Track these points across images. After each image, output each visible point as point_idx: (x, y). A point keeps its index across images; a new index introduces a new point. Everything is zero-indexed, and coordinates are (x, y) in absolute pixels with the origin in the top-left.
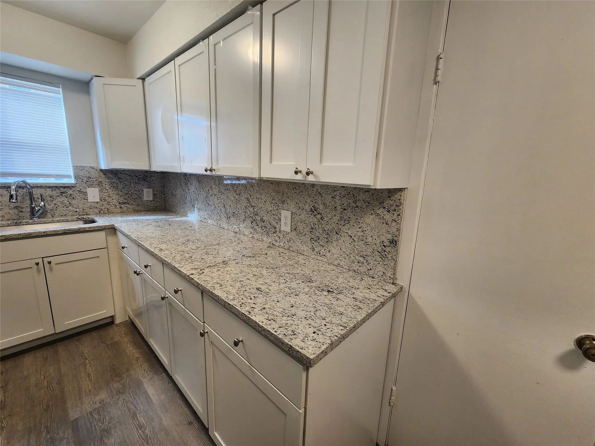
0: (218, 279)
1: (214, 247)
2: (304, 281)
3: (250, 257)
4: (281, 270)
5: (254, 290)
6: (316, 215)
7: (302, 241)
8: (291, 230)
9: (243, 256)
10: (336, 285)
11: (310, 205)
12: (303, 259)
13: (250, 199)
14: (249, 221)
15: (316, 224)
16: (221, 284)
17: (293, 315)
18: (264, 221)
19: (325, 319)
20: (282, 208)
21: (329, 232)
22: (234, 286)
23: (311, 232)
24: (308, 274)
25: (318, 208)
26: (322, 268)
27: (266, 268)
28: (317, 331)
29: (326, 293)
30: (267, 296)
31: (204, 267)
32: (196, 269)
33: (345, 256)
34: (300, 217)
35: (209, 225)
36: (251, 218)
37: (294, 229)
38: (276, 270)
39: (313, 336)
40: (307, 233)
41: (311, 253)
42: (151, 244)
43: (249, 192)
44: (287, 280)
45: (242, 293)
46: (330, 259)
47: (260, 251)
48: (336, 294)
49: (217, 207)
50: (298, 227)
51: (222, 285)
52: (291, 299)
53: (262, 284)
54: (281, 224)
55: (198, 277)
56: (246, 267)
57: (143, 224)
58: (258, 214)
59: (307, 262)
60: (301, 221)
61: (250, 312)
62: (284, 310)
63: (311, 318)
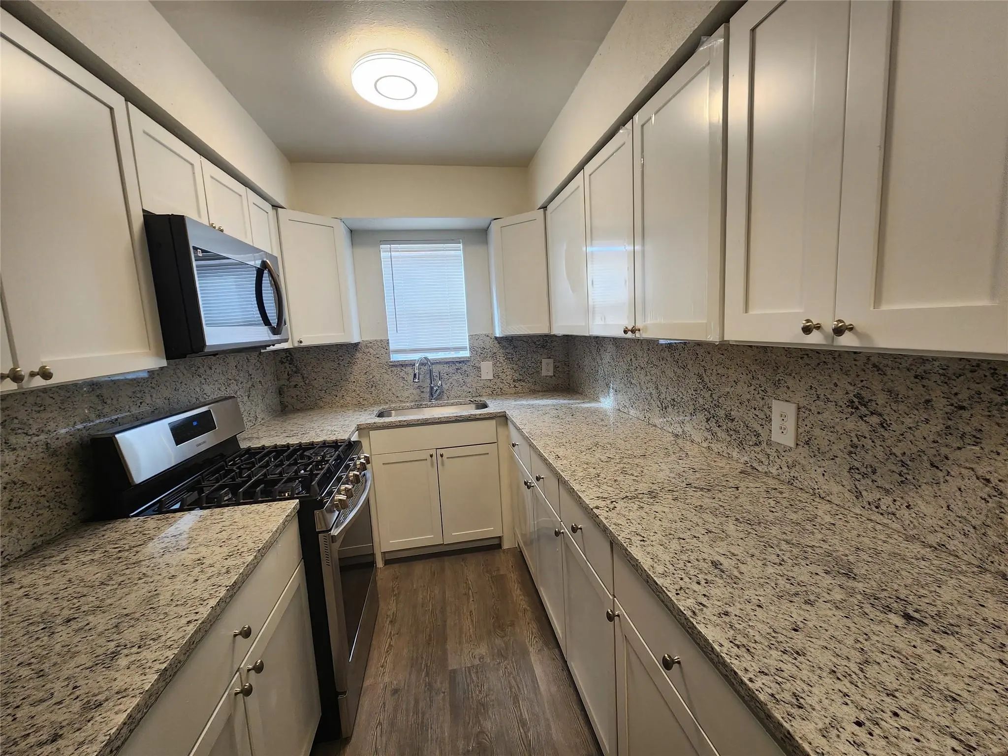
0: (638, 525)
1: (637, 461)
2: (829, 569)
3: (702, 489)
4: (770, 531)
5: (706, 566)
6: (866, 417)
7: (825, 471)
8: (797, 444)
9: (687, 485)
10: (935, 606)
11: (847, 393)
12: (828, 513)
13: (704, 375)
14: (701, 417)
15: (865, 438)
16: (643, 537)
17: (797, 653)
18: (733, 420)
19: (894, 696)
20: (775, 396)
21: (906, 459)
22: (666, 545)
23: (851, 453)
24: (841, 553)
25: (870, 400)
26: (887, 547)
27: (734, 518)
28: (867, 723)
29: (899, 621)
30: (734, 585)
31: (616, 497)
32: (604, 499)
33: (965, 528)
34: (820, 417)
35: (631, 417)
36: (706, 413)
37: (805, 441)
38: (757, 528)
39: (855, 733)
40: (840, 454)
41: (851, 500)
42: (546, 446)
43: (703, 363)
44: (785, 558)
45: (681, 565)
46: (912, 525)
47: (722, 478)
48: (934, 631)
49: (644, 388)
50: (813, 438)
51: (644, 539)
52: (793, 609)
53: (724, 555)
54: (772, 430)
55: (606, 514)
56: (693, 510)
57: (539, 412)
58: (720, 404)
59: (840, 523)
60: (822, 425)
61: (694, 613)
62: (775, 632)
63: (849, 678)
